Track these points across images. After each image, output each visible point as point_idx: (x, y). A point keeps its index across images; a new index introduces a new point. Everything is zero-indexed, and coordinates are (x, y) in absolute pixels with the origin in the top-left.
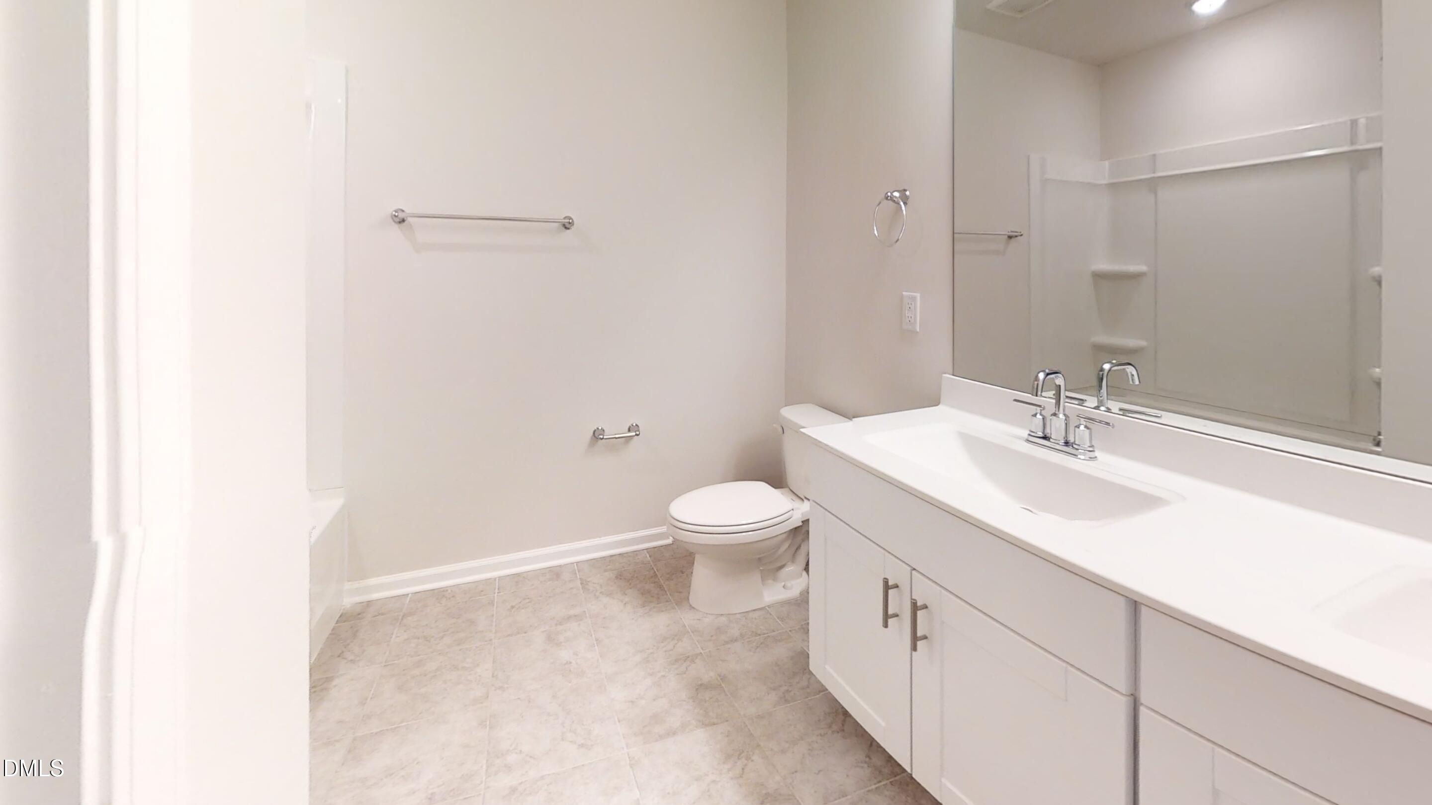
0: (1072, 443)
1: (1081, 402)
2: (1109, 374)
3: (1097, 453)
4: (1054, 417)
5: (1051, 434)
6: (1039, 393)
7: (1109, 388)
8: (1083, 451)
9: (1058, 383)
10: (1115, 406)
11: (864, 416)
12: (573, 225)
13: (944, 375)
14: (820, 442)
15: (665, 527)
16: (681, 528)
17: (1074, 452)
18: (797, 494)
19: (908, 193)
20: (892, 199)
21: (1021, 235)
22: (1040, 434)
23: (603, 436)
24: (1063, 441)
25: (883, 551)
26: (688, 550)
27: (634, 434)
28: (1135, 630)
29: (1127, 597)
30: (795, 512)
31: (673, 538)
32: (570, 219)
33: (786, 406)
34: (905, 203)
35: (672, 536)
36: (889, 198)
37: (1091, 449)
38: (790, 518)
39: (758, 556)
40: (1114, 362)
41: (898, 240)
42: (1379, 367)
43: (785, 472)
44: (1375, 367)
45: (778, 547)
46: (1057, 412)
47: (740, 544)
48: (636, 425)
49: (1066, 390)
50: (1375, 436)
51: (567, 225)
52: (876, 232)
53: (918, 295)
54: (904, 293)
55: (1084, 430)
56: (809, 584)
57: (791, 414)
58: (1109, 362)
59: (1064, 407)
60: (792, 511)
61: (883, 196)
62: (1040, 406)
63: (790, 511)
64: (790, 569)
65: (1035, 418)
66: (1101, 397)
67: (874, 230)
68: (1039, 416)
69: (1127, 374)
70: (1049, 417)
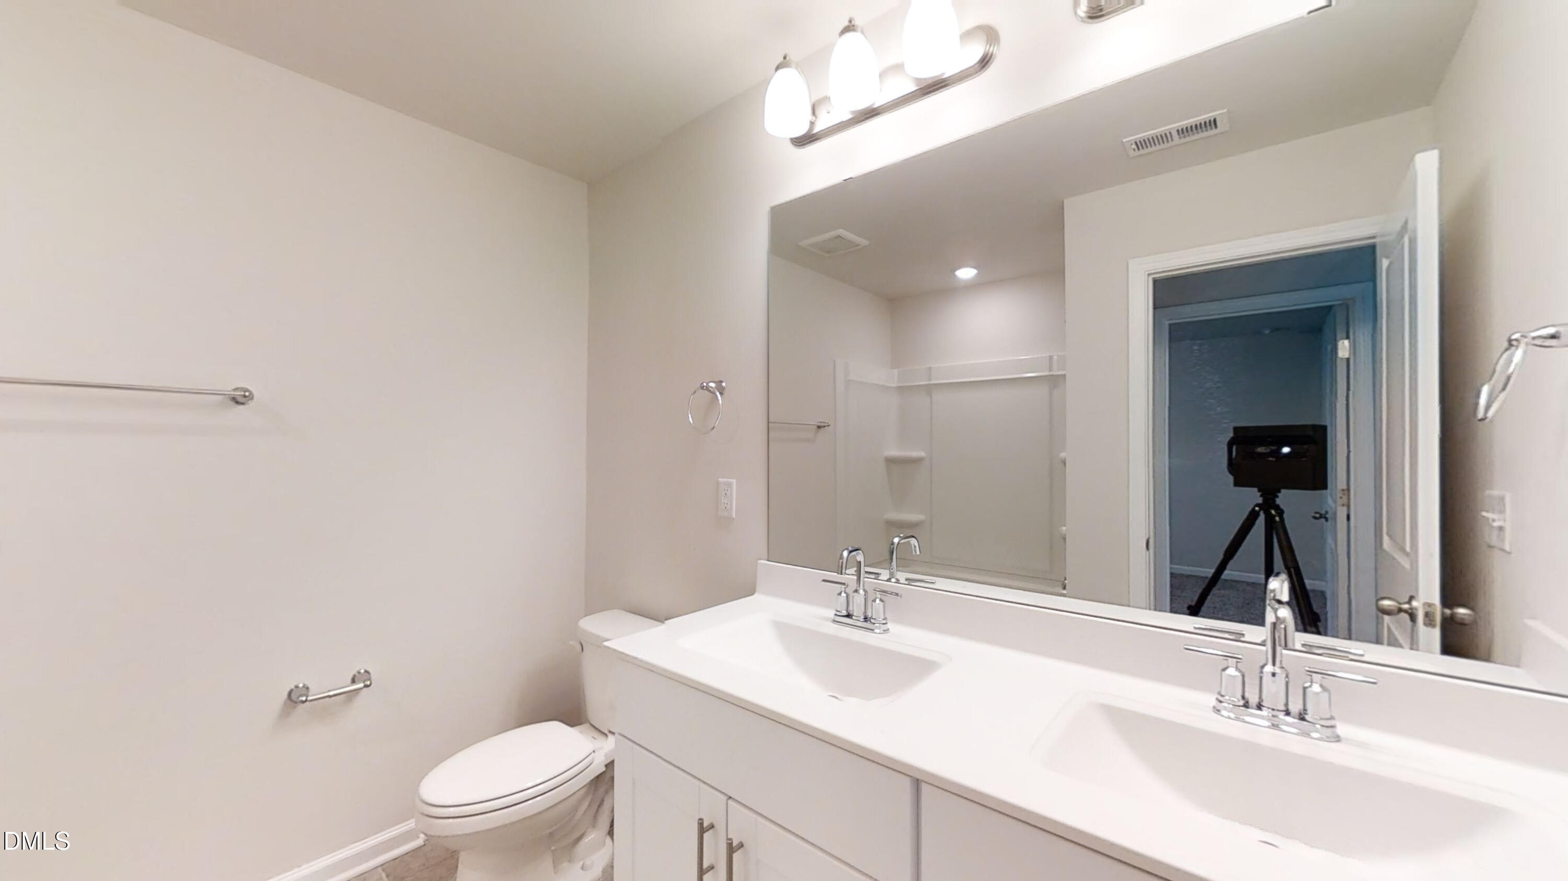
0: (870, 618)
1: (877, 576)
2: (898, 547)
3: (889, 626)
4: (856, 594)
5: (853, 611)
6: (844, 571)
7: (898, 560)
8: (878, 625)
9: (858, 560)
10: (902, 576)
11: (677, 616)
12: (252, 399)
13: (760, 561)
14: (628, 655)
15: (413, 820)
16: (437, 816)
17: (871, 626)
18: (600, 728)
19: (724, 384)
20: (708, 389)
21: (829, 426)
22: (844, 613)
23: (307, 696)
24: (863, 617)
25: (698, 782)
26: (448, 850)
27: (362, 685)
28: (918, 813)
29: (911, 777)
30: (597, 753)
31: (426, 835)
32: (245, 392)
33: (586, 616)
34: (721, 394)
35: (423, 833)
36: (705, 388)
37: (884, 622)
38: (591, 764)
39: (549, 831)
40: (902, 535)
41: (714, 427)
42: (1065, 526)
43: (585, 701)
44: (1063, 526)
45: (575, 809)
46: (858, 589)
47: (524, 819)
48: (366, 672)
49: (865, 566)
50: (1063, 582)
51: (240, 399)
52: (691, 419)
53: (734, 481)
54: (720, 480)
55: (879, 603)
56: (613, 854)
57: (591, 625)
58: (898, 536)
59: (864, 582)
60: (593, 754)
61: (698, 386)
62: (844, 584)
63: (591, 753)
64: (593, 836)
65: (840, 597)
66: (892, 569)
67: (689, 417)
68: (843, 595)
69: (911, 546)
70: (851, 594)
